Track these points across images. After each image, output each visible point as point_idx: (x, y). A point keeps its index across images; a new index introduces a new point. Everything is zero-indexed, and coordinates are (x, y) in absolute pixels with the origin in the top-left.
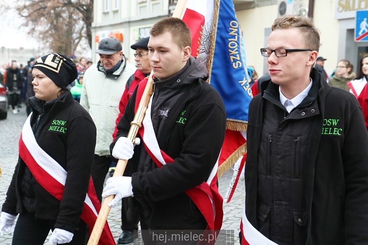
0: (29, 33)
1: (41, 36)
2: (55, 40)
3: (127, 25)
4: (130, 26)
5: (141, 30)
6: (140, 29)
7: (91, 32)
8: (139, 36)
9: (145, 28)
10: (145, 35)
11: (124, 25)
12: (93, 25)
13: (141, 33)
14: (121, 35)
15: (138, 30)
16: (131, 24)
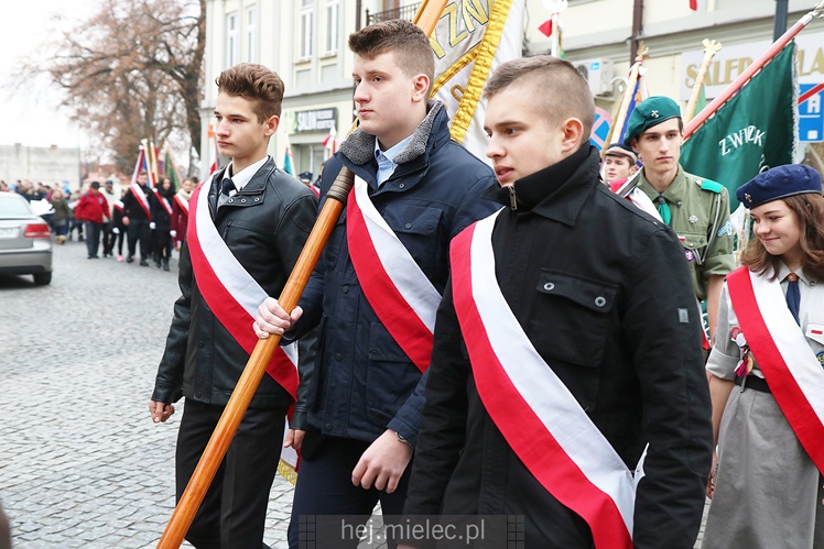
0: (74, 118)
1: (95, 124)
2: (123, 132)
5: (300, 115)
6: (297, 113)
7: (199, 119)
8: (295, 127)
9: (307, 112)
12: (204, 104)
13: (299, 120)
15: (294, 116)
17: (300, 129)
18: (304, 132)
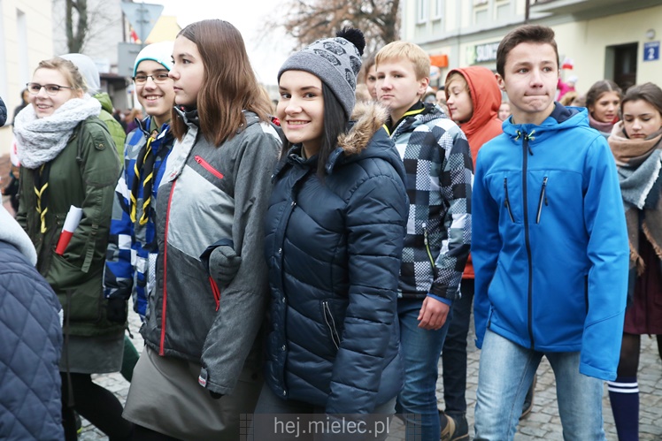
3: (456, 41)
4: (459, 43)
5: (479, 48)
6: (476, 47)
8: (474, 58)
9: (485, 45)
10: (485, 54)
11: (451, 42)
13: (478, 53)
14: (446, 57)
15: (473, 49)
16: (462, 40)
17: (479, 59)
18: (482, 62)
